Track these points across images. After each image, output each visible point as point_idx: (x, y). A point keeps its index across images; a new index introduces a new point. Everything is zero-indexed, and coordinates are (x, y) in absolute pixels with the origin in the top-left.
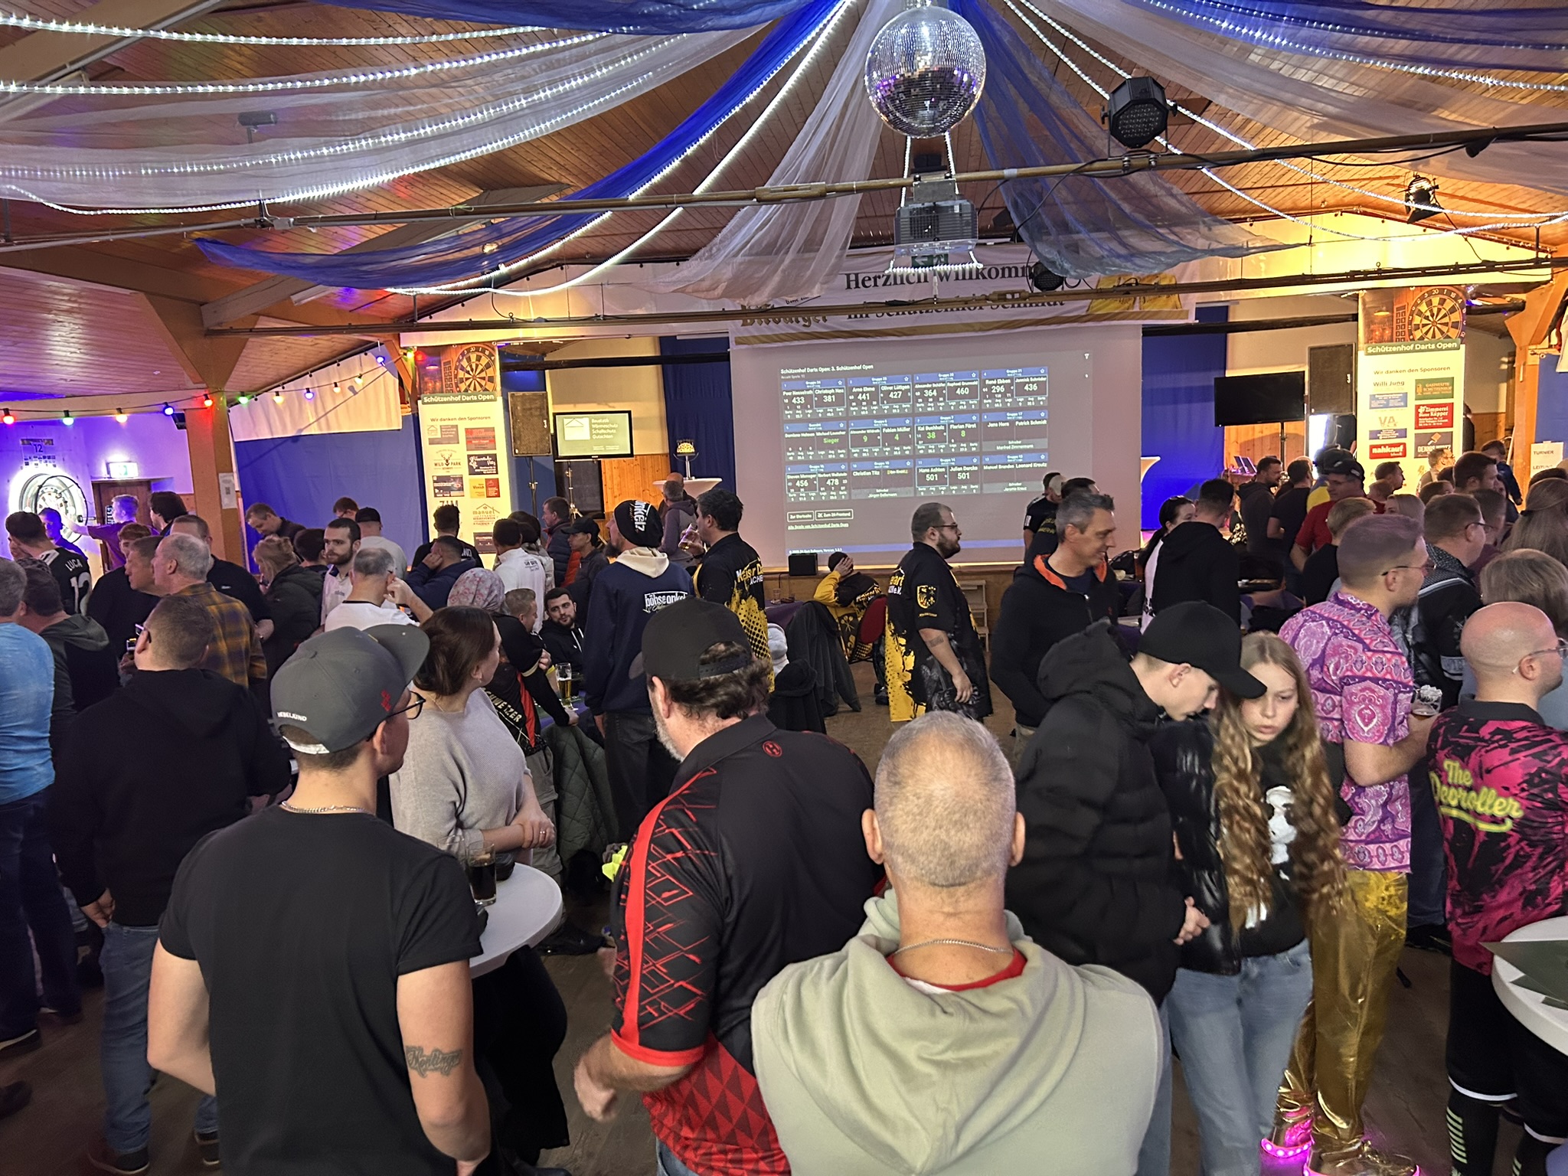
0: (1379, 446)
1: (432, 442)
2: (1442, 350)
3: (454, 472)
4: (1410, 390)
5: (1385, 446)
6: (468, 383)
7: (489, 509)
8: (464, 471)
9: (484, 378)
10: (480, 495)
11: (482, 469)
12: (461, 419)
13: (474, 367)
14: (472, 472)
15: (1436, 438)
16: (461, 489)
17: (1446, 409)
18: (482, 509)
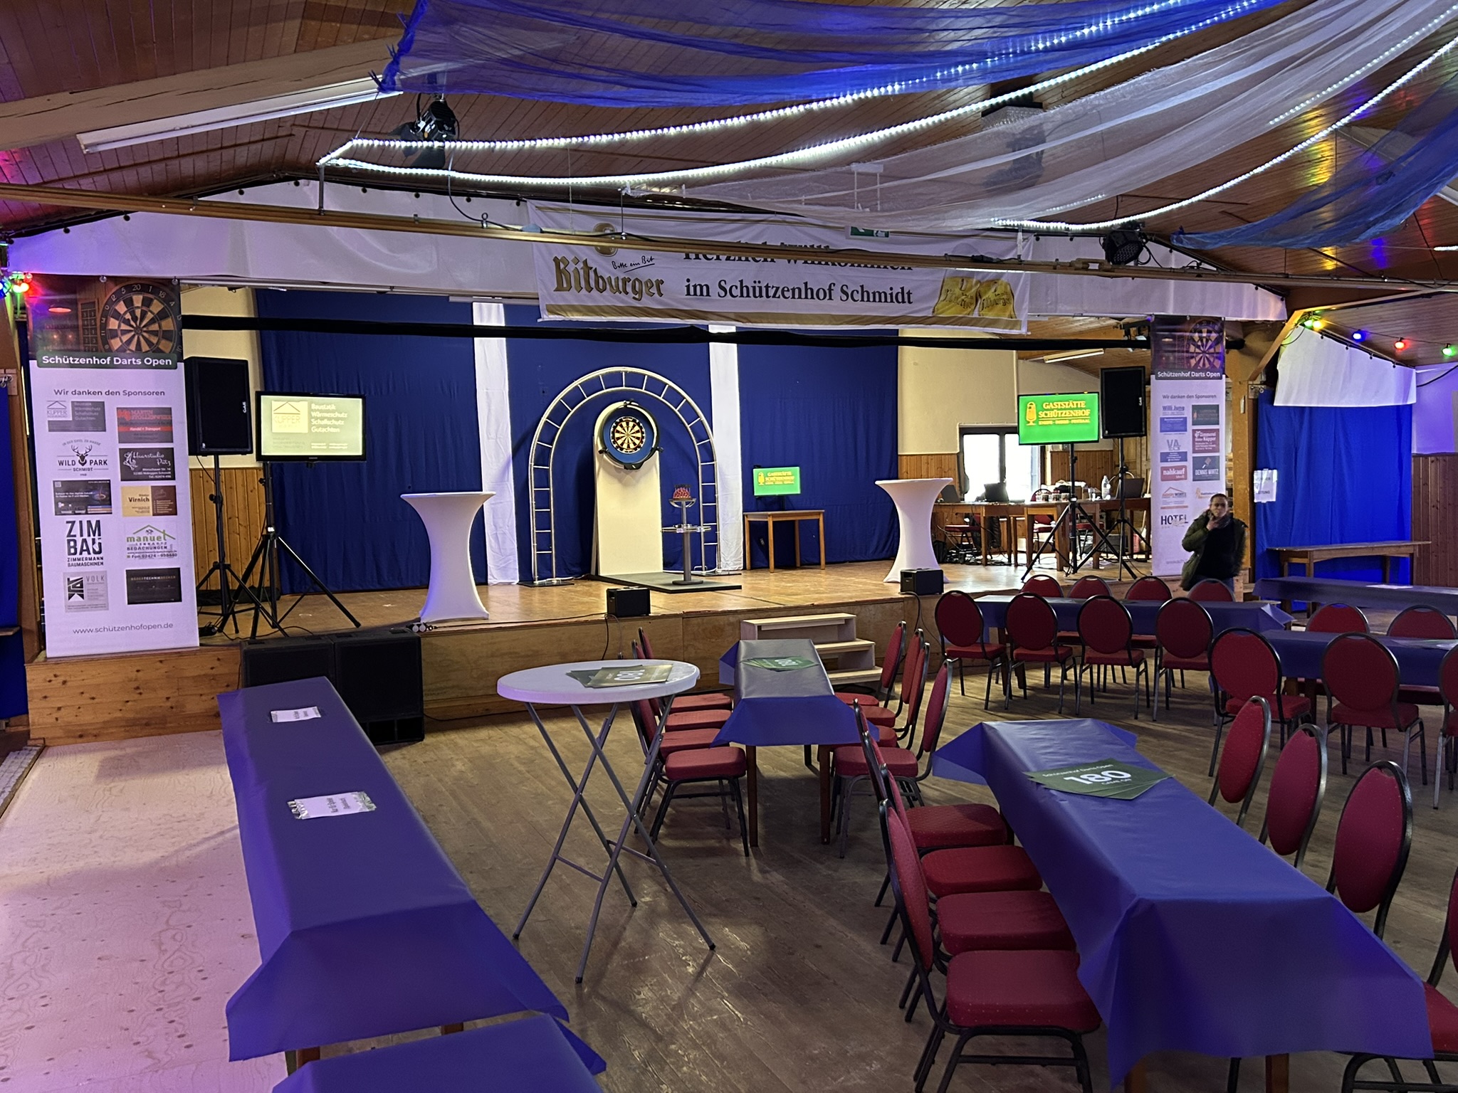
0: (1167, 469)
1: (55, 426)
2: (1209, 378)
3: (96, 475)
4: (1188, 414)
5: (1172, 468)
6: (125, 338)
7: (156, 534)
8: (112, 473)
9: (155, 333)
10: (143, 511)
11: (146, 472)
12: (108, 393)
13: (138, 313)
14: (127, 475)
15: (1208, 461)
16: (107, 502)
17: (1214, 434)
18: (143, 534)
